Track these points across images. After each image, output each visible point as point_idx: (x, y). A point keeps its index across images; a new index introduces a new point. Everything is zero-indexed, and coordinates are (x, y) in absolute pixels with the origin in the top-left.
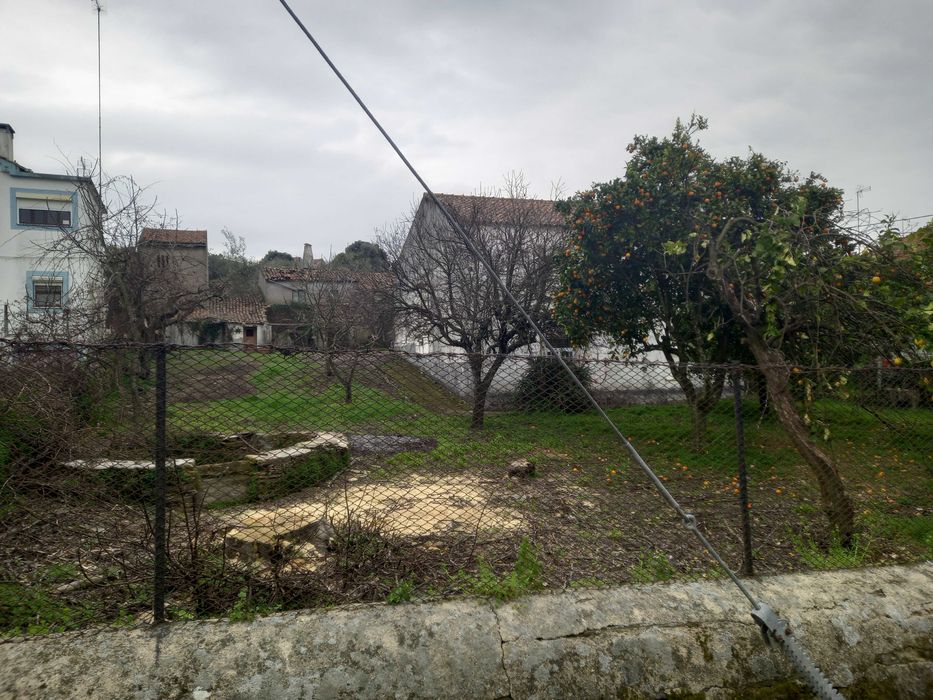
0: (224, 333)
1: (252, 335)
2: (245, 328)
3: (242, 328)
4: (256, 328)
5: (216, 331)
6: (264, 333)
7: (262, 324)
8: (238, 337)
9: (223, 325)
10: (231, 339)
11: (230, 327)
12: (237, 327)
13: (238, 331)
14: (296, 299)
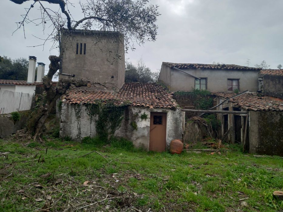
0: (127, 120)
1: (160, 123)
2: (152, 113)
3: (148, 114)
4: (165, 114)
5: (117, 116)
6: (176, 121)
7: (173, 109)
8: (144, 124)
9: (126, 108)
10: (135, 127)
11: (135, 111)
12: (143, 112)
13: (144, 117)
14: (197, 87)
